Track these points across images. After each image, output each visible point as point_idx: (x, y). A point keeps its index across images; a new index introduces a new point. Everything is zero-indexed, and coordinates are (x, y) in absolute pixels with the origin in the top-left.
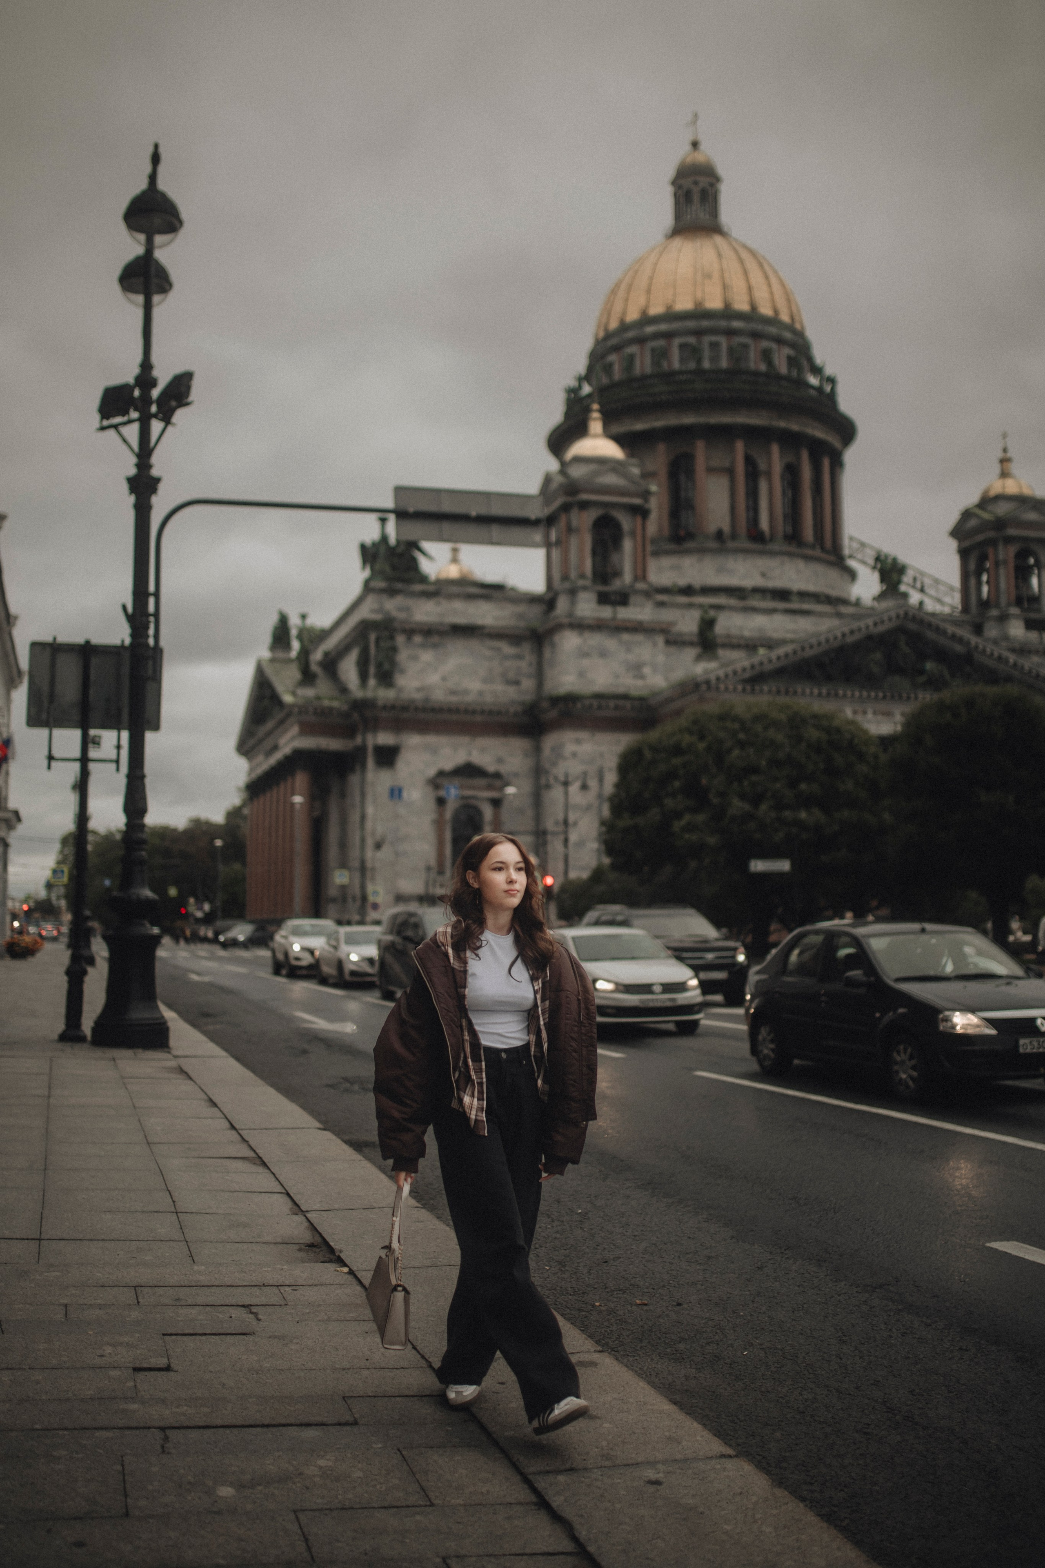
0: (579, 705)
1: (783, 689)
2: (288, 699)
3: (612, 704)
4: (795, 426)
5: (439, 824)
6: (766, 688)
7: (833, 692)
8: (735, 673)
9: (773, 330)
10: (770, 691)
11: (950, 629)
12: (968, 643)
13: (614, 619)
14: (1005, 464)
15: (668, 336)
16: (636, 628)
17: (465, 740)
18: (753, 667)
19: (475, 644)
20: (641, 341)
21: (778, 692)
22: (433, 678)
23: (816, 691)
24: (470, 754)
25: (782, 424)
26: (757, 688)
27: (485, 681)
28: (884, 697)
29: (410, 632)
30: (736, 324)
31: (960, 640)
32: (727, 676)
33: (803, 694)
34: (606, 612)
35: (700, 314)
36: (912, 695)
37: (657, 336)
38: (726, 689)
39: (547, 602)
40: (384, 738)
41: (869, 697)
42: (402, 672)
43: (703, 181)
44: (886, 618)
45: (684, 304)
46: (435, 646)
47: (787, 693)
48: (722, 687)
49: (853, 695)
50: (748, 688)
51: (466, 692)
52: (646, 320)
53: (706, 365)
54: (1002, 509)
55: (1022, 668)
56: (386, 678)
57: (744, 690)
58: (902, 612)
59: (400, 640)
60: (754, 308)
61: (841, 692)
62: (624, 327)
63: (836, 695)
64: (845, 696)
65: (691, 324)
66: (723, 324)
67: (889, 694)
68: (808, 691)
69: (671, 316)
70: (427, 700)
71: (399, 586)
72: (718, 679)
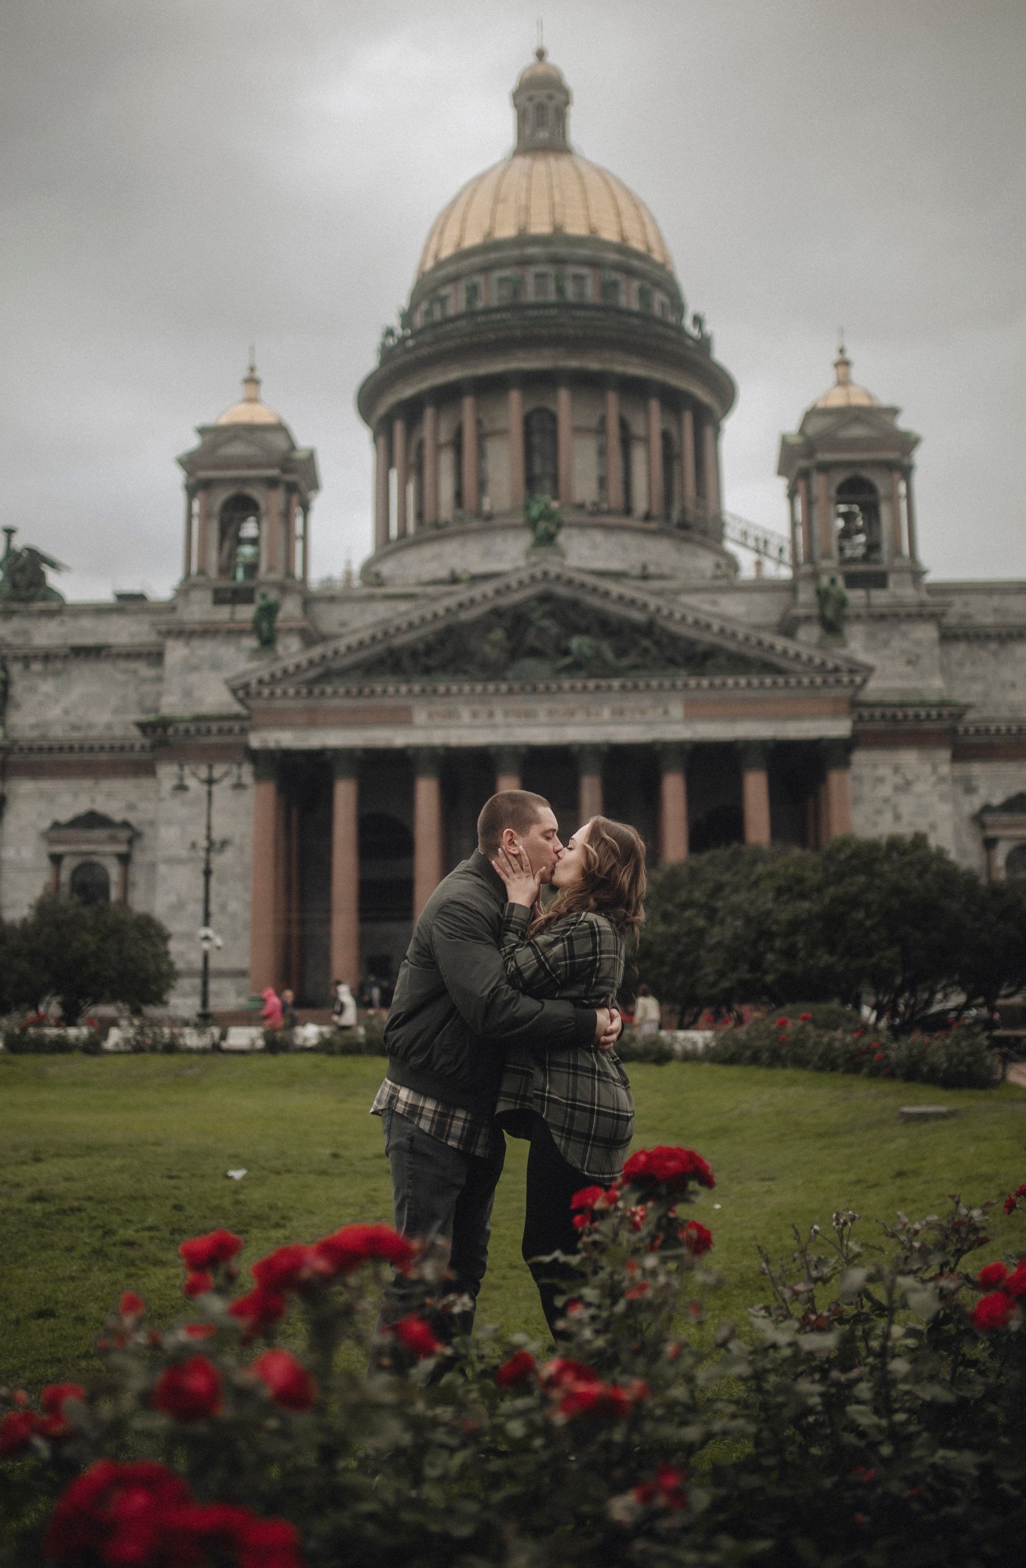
0: (171, 731)
1: (354, 690)
3: (214, 727)
4: (593, 365)
5: (53, 886)
6: (329, 690)
7: (429, 688)
8: (285, 671)
9: (584, 252)
10: (335, 693)
11: (615, 588)
12: (645, 606)
13: (232, 620)
14: (842, 369)
15: (456, 278)
17: (87, 783)
18: (311, 663)
19: (106, 667)
20: (434, 288)
21: (348, 693)
22: (54, 712)
23: (404, 689)
24: (93, 801)
25: (574, 363)
26: (316, 691)
27: (115, 712)
28: (510, 691)
29: (26, 660)
30: (532, 251)
31: (632, 602)
32: (273, 676)
33: (385, 691)
34: (223, 613)
35: (490, 246)
36: (554, 686)
37: (443, 282)
38: (272, 694)
41: (497, 691)
42: (17, 706)
43: (540, 95)
44: (514, 584)
45: (473, 239)
46: (57, 674)
47: (360, 693)
48: (266, 692)
49: (460, 691)
50: (304, 691)
51: (91, 726)
55: (734, 635)
57: (298, 693)
58: (538, 572)
59: (16, 669)
60: (558, 230)
61: (442, 688)
63: (435, 691)
64: (448, 693)
65: (477, 260)
66: (515, 253)
67: (516, 687)
68: (391, 689)
69: (462, 255)
70: (44, 737)
71: (15, 606)
72: (260, 682)
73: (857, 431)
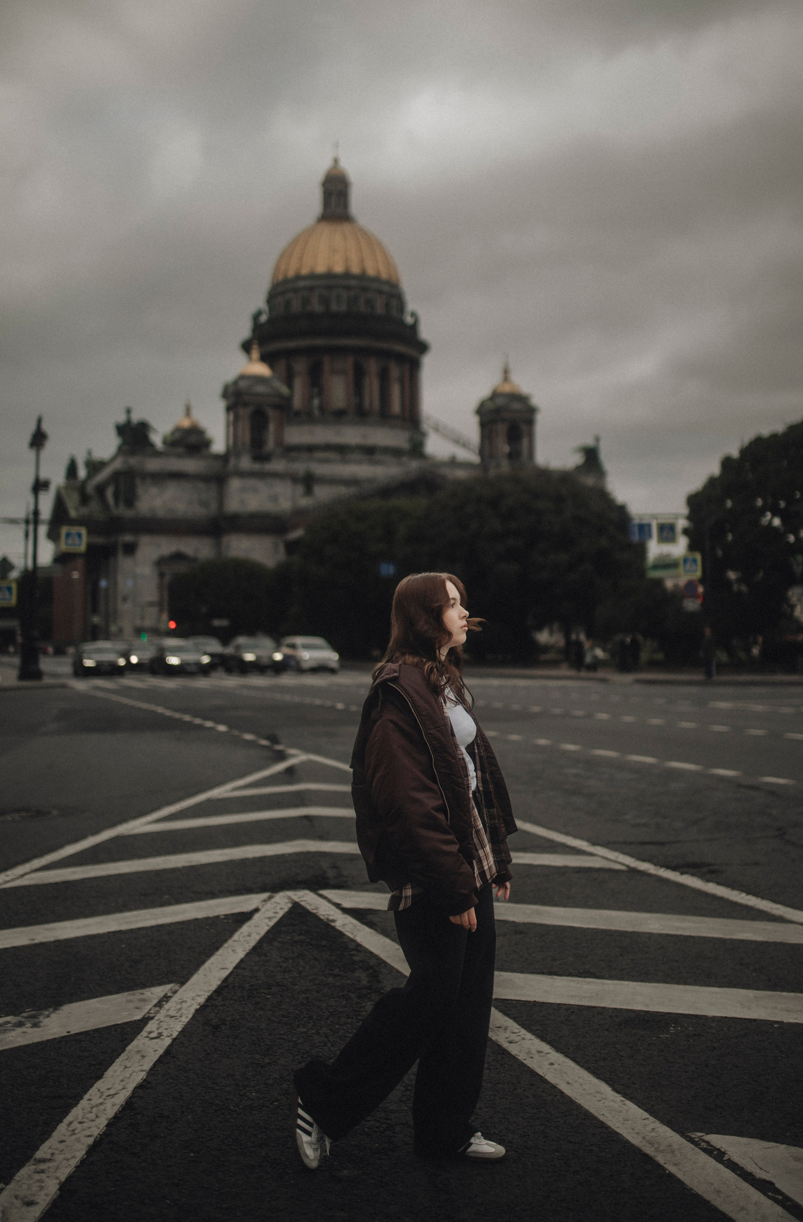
0: (239, 520)
2: (73, 513)
3: (259, 519)
4: (385, 346)
5: (160, 587)
9: (375, 285)
13: (262, 470)
14: (506, 374)
15: (311, 289)
16: (275, 475)
17: (176, 538)
19: (182, 483)
20: (296, 290)
22: (158, 503)
24: (179, 547)
25: (378, 345)
27: (188, 504)
29: (144, 476)
30: (353, 283)
34: (257, 467)
35: (330, 276)
37: (304, 288)
39: (224, 458)
40: (128, 538)
42: (139, 499)
43: (339, 187)
45: (321, 269)
46: (159, 485)
51: (177, 510)
52: (298, 277)
53: (334, 307)
54: (500, 401)
56: (130, 502)
59: (138, 482)
60: (363, 272)
62: (286, 281)
65: (324, 282)
66: (344, 282)
69: (313, 276)
70: (154, 516)
71: (138, 449)
73: (516, 406)
